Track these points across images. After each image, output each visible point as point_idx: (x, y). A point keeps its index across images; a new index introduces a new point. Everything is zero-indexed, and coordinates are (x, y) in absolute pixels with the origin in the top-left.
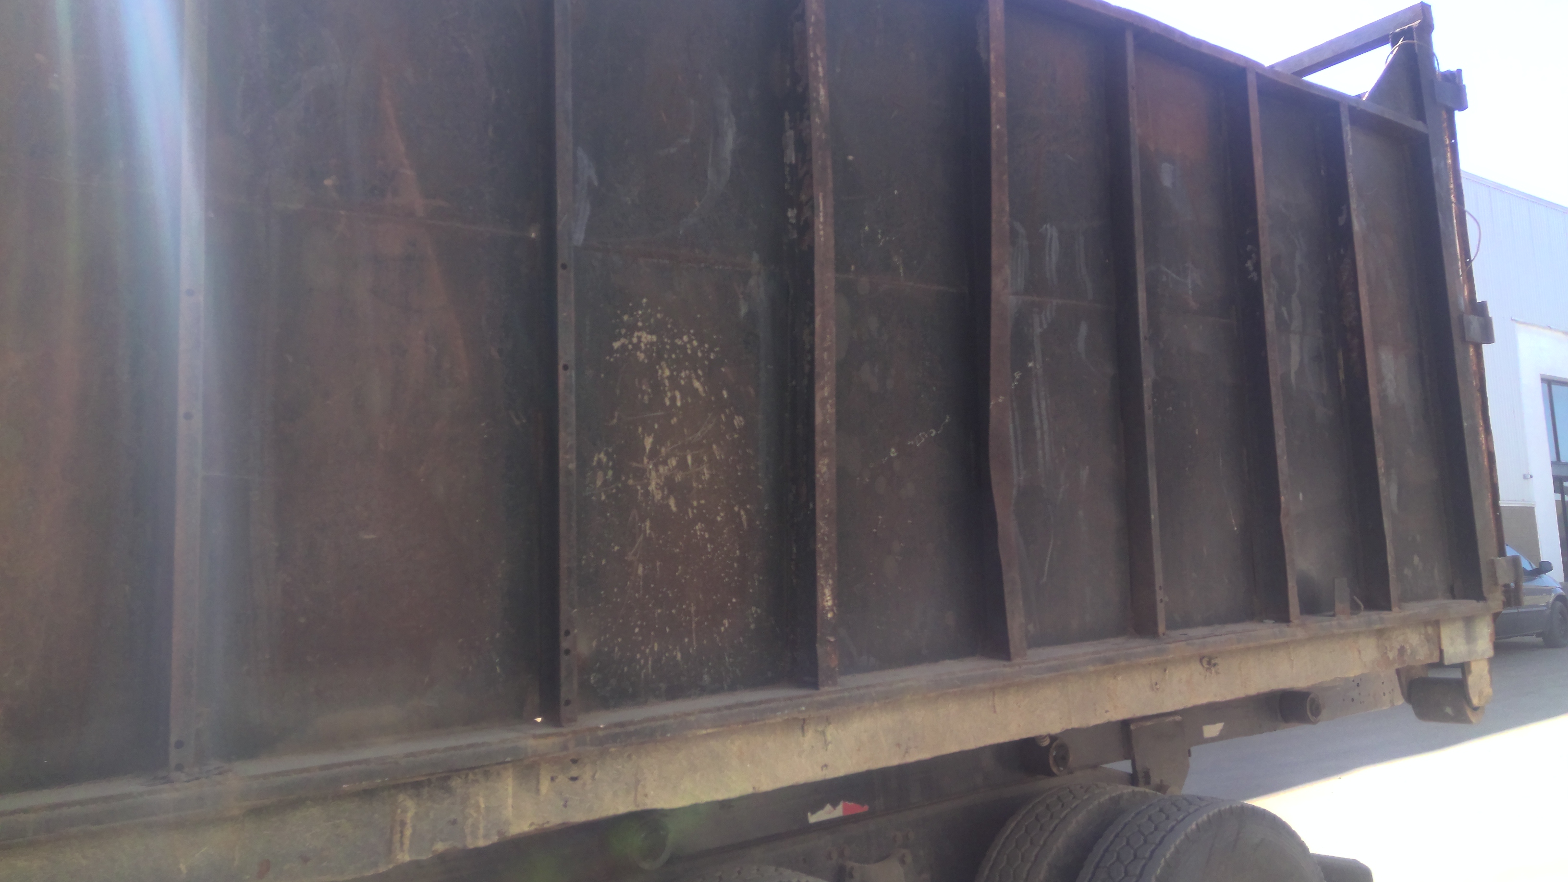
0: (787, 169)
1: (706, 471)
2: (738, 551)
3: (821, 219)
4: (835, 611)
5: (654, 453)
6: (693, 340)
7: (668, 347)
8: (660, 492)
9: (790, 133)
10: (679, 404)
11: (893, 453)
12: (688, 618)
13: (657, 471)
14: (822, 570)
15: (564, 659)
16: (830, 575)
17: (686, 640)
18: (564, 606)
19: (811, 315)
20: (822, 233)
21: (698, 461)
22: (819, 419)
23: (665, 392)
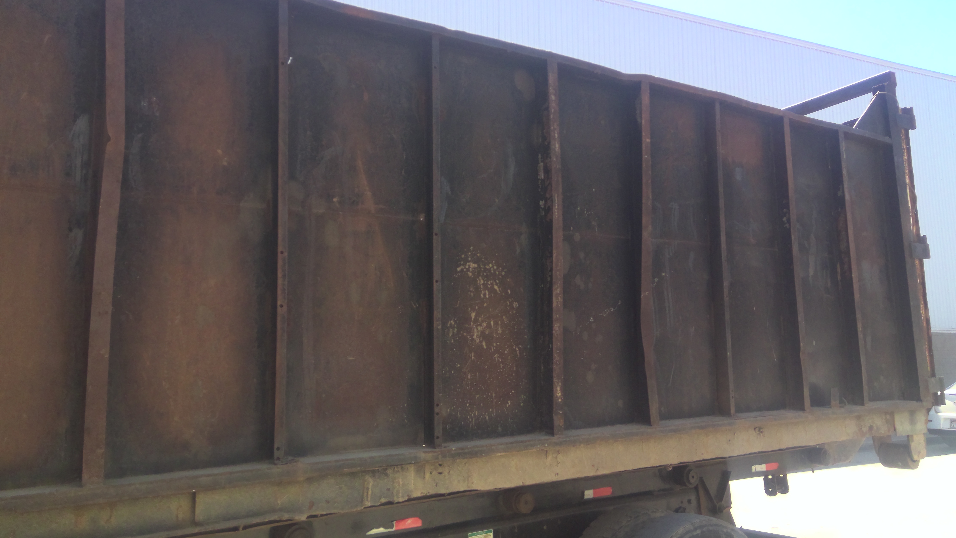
0: (540, 182)
1: (500, 329)
2: (515, 368)
3: (556, 207)
4: (562, 398)
5: (476, 320)
6: (494, 266)
7: (482, 270)
8: (478, 339)
9: (541, 164)
10: (487, 297)
11: (592, 320)
12: (491, 400)
13: (477, 329)
14: (556, 378)
15: (436, 418)
16: (560, 381)
17: (491, 410)
18: (436, 392)
19: (551, 253)
20: (556, 214)
21: (496, 324)
22: (554, 304)
23: (481, 291)
